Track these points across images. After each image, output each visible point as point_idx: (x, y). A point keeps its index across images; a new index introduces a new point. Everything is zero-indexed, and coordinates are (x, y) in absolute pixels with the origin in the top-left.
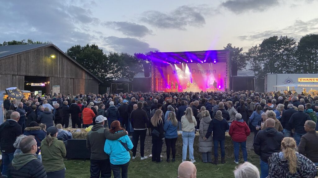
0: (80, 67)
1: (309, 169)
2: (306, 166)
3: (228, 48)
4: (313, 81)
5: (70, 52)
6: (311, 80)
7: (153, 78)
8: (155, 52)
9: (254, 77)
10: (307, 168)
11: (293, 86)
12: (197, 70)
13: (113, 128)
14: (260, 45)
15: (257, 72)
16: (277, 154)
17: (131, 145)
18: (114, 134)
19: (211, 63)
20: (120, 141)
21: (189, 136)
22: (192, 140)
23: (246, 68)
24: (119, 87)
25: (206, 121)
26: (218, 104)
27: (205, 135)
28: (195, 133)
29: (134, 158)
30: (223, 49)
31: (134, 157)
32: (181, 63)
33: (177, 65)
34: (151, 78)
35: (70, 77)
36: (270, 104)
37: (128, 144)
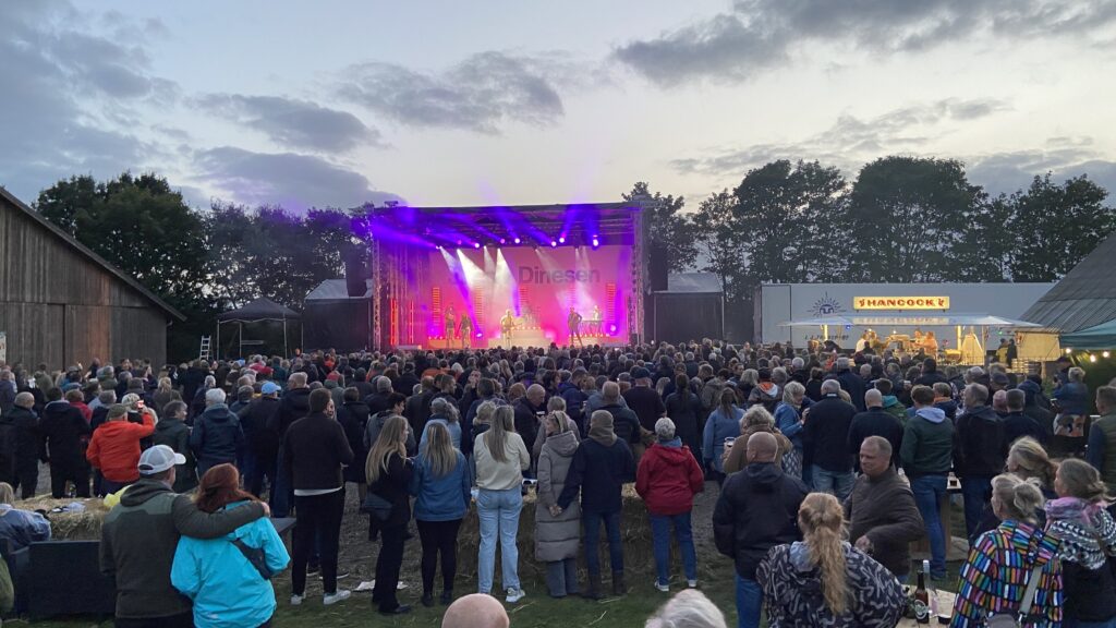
0: (88, 261)
1: (882, 599)
2: (872, 588)
3: (637, 197)
4: (897, 307)
5: (50, 201)
6: (893, 303)
7: (378, 300)
8: (387, 206)
9: (719, 294)
10: (878, 596)
11: (839, 324)
12: (537, 273)
13: (206, 490)
14: (735, 189)
15: (729, 279)
16: (784, 549)
17: (281, 555)
18: (214, 515)
19: (584, 248)
20: (237, 542)
21: (500, 507)
22: (512, 518)
23: (696, 264)
24: (248, 334)
25: (562, 450)
26: (601, 387)
27: (557, 496)
28: (524, 494)
29: (296, 600)
30: (622, 200)
31: (300, 598)
32: (481, 246)
33: (465, 253)
34: (371, 300)
35: (48, 299)
36: (766, 383)
37: (267, 551)
